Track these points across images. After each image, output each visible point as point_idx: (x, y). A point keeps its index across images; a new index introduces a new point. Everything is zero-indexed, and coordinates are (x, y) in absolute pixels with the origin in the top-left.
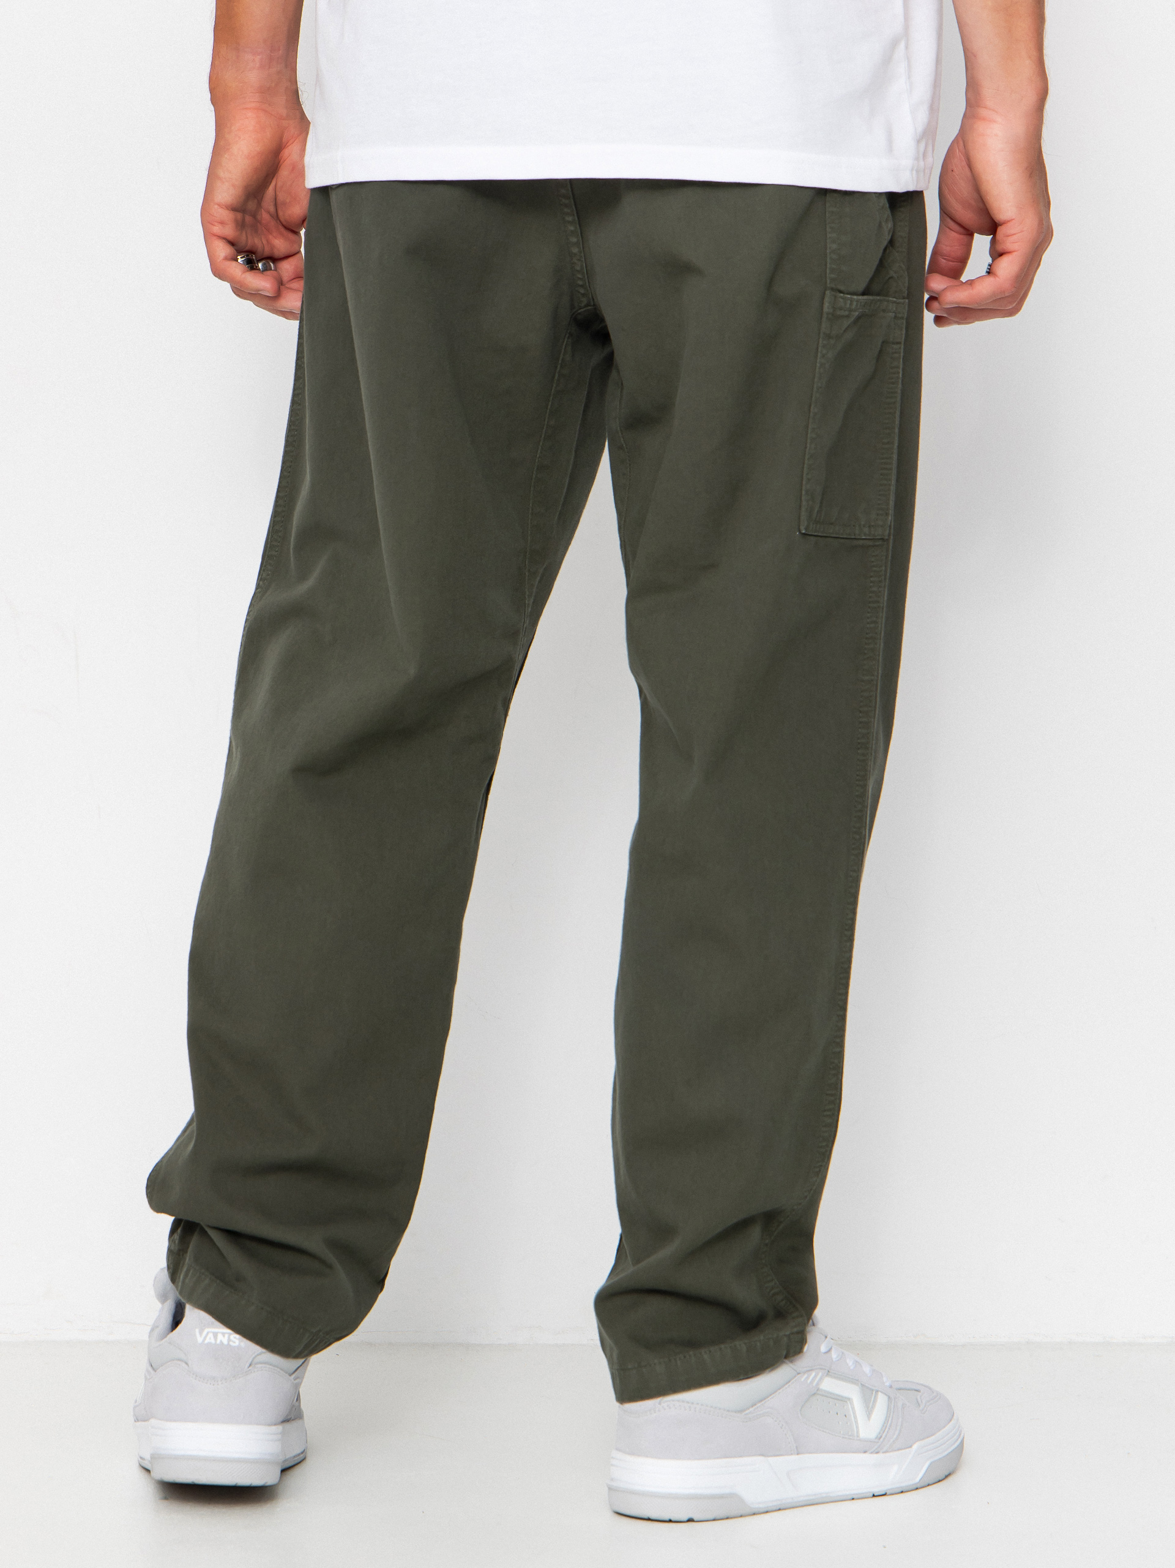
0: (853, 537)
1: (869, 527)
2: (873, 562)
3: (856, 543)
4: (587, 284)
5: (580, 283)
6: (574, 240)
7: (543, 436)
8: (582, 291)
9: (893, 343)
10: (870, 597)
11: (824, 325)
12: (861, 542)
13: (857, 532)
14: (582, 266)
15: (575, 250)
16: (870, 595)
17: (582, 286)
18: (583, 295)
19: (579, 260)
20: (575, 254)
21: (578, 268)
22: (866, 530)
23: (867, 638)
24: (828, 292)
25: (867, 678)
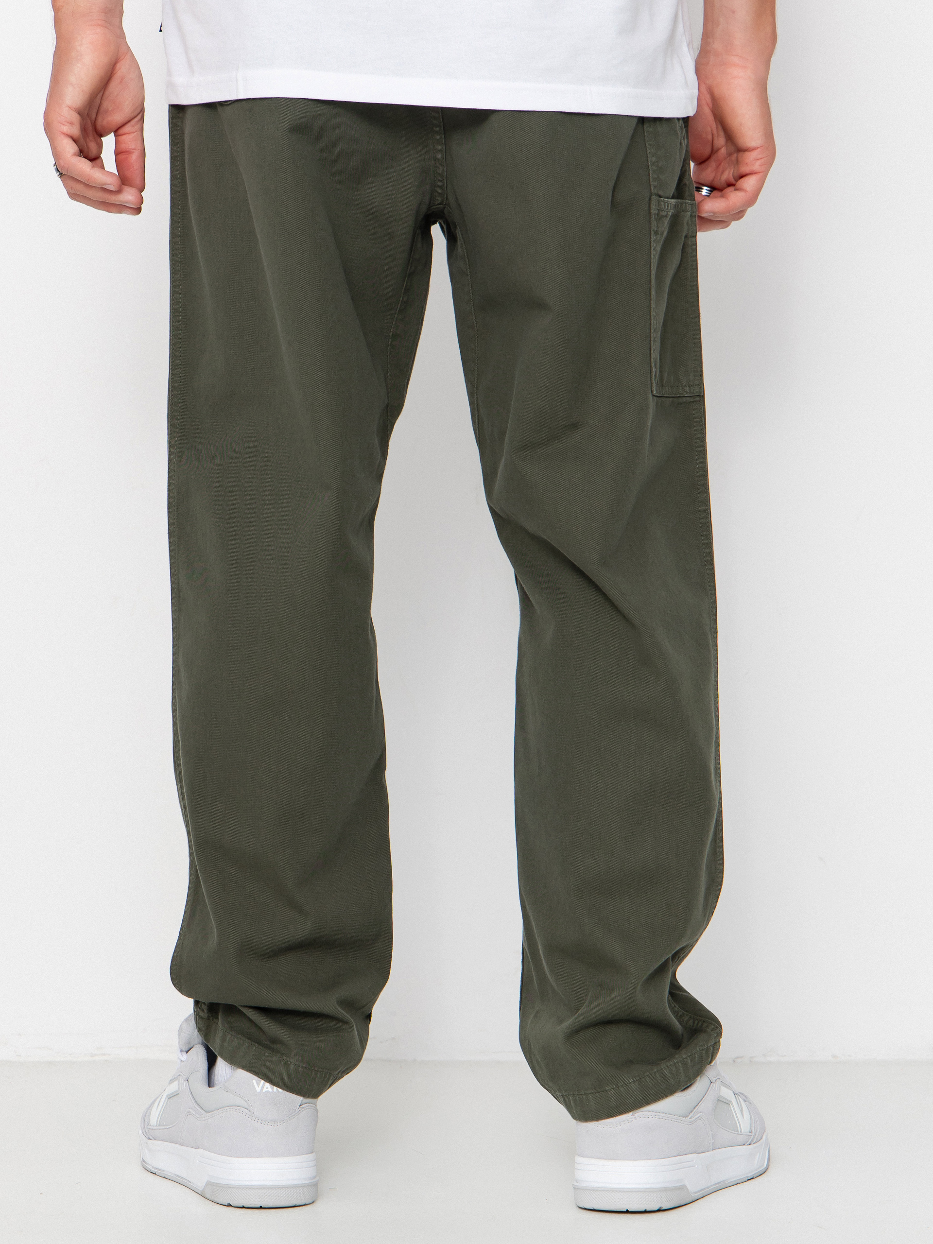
0: (678, 396)
1: (689, 387)
2: (694, 414)
3: (680, 400)
4: (445, 185)
5: (440, 184)
6: (439, 147)
7: (398, 310)
8: (439, 191)
9: (691, 237)
10: (696, 442)
11: (653, 225)
12: (684, 399)
13: (681, 391)
14: (443, 171)
15: (439, 156)
16: (696, 441)
17: (440, 187)
18: (440, 194)
19: (441, 164)
20: (439, 159)
21: (439, 171)
22: (687, 389)
23: (698, 476)
24: (653, 197)
25: (703, 508)
